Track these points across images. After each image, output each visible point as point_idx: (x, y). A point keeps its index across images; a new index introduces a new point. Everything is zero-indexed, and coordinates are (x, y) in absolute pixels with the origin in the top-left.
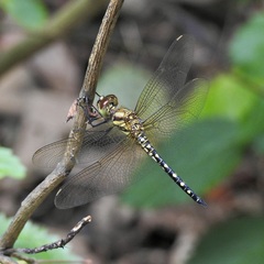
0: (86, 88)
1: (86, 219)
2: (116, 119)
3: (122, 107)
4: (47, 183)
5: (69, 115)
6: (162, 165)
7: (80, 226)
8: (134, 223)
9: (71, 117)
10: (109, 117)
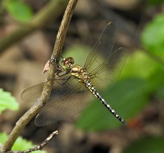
0: (55, 53)
1: (54, 133)
2: (73, 72)
3: (77, 65)
4: (32, 111)
5: (44, 70)
6: (101, 100)
7: (51, 137)
8: (84, 141)
9: (46, 71)
10: (69, 71)
